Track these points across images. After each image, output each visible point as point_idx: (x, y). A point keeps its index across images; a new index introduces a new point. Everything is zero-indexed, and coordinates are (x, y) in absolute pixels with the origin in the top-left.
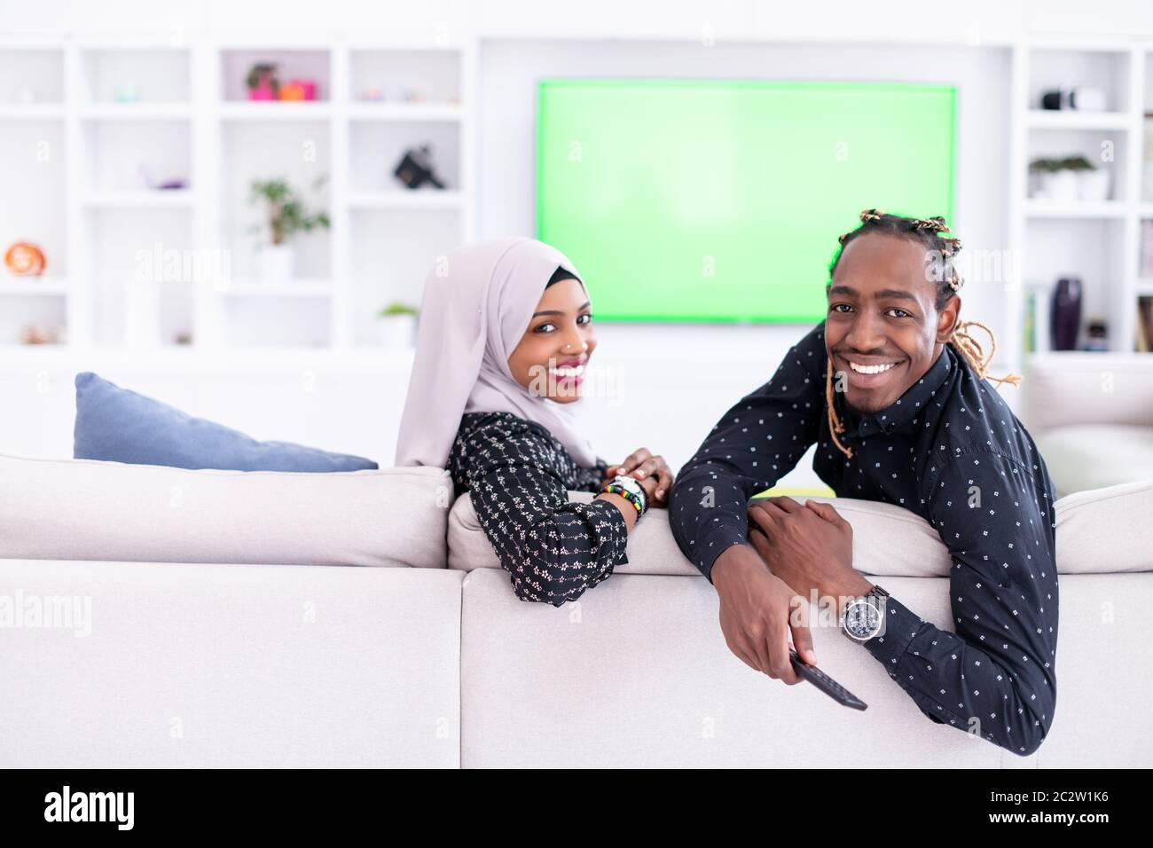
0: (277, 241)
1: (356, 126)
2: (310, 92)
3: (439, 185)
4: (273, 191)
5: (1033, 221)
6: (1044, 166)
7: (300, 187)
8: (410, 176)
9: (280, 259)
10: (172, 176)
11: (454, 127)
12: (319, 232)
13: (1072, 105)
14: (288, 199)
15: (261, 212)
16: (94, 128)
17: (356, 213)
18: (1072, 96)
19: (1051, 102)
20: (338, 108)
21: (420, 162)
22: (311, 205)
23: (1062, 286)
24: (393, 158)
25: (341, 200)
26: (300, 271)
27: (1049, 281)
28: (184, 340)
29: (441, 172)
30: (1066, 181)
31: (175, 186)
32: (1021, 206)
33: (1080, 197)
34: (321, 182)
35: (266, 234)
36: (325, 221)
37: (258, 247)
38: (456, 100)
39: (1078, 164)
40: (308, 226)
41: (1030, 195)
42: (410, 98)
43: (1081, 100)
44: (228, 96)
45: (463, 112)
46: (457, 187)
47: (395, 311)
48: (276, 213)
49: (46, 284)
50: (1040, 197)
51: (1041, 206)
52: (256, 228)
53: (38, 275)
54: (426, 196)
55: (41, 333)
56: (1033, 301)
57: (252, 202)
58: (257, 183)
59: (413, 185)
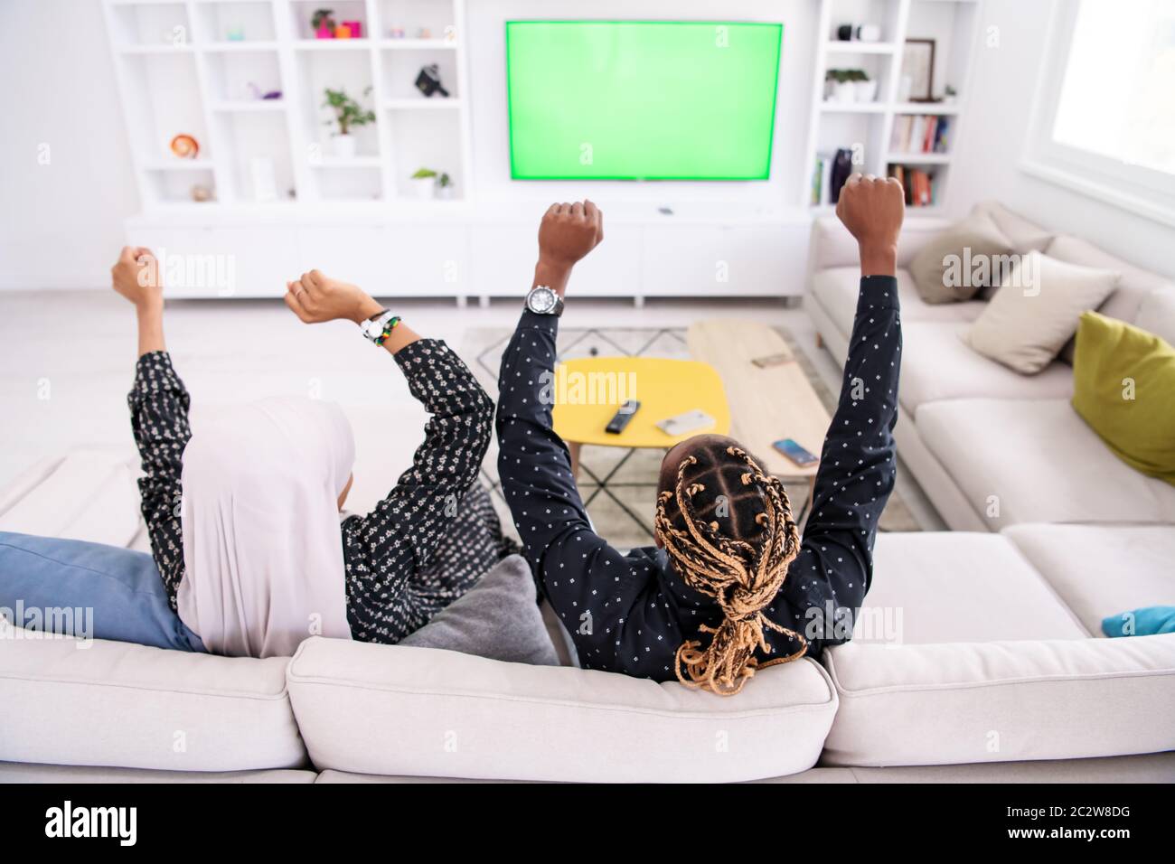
0: (344, 132)
1: (386, 54)
2: (357, 30)
3: (445, 94)
4: (336, 99)
5: (825, 114)
6: (836, 76)
7: (353, 94)
8: (424, 86)
9: (346, 142)
10: (271, 88)
11: (452, 53)
12: (370, 125)
13: (858, 37)
14: (348, 104)
15: (332, 113)
16: (215, 58)
17: (393, 113)
18: (859, 29)
19: (845, 34)
20: (375, 42)
21: (434, 77)
22: (365, 109)
23: (841, 153)
24: (414, 74)
25: (381, 103)
26: (359, 152)
27: (832, 152)
28: (292, 194)
29: (445, 85)
30: (849, 88)
31: (275, 96)
32: (818, 104)
33: (857, 99)
34: (368, 91)
35: (337, 127)
36: (372, 117)
37: (333, 135)
39: (856, 76)
40: (361, 121)
41: (825, 98)
42: (422, 35)
43: (864, 33)
44: (301, 34)
45: (457, 44)
46: (456, 96)
47: (423, 174)
48: (340, 112)
49: (200, 163)
50: (831, 99)
51: (832, 105)
52: (329, 123)
53: (194, 156)
54: (436, 101)
55: (202, 193)
56: (821, 165)
57: (324, 106)
58: (328, 93)
59: (428, 93)
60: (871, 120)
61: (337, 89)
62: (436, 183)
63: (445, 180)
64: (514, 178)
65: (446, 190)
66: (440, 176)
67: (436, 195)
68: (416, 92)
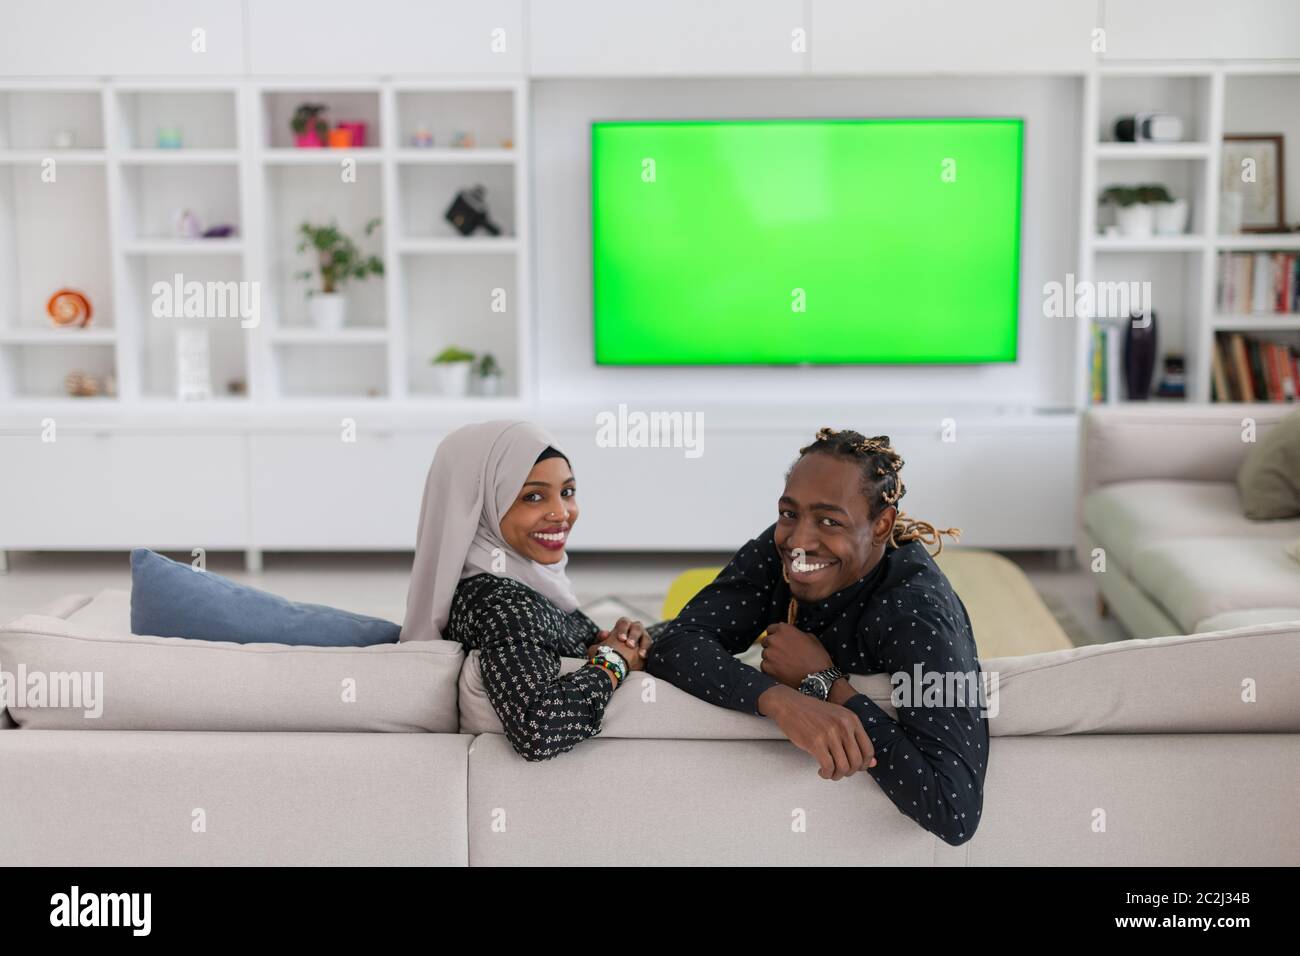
0: (329, 289)
1: (405, 170)
2: (360, 135)
3: (494, 231)
4: (323, 238)
5: (1101, 255)
6: (1119, 197)
7: (349, 227)
8: (460, 220)
9: (331, 307)
10: (218, 222)
11: (508, 169)
12: (372, 278)
13: (1147, 135)
14: (340, 245)
15: (311, 259)
16: (135, 174)
17: (409, 260)
18: (1147, 124)
19: (1125, 131)
20: (389, 153)
21: (476, 206)
22: (364, 249)
23: (1135, 320)
24: (446, 200)
25: (394, 245)
26: (352, 320)
27: (1123, 319)
28: (237, 388)
29: (495, 218)
30: (1140, 214)
31: (222, 232)
32: (1091, 242)
33: (1156, 231)
34: (373, 226)
35: (317, 281)
36: (378, 267)
37: (310, 294)
38: (508, 144)
39: (1153, 195)
40: (360, 273)
41: (1101, 231)
42: (461, 142)
43: (1157, 129)
44: (274, 142)
45: (518, 156)
46: (512, 234)
47: (451, 357)
48: (327, 259)
49: (93, 335)
50: (1112, 233)
51: (1113, 241)
52: (307, 275)
53: (83, 325)
54: (480, 243)
55: (89, 384)
56: (1104, 337)
57: (302, 248)
58: (306, 229)
59: (466, 230)
60: (1187, 260)
61: (320, 221)
62: (473, 372)
63: (487, 367)
64: (598, 363)
65: (490, 383)
66: (479, 360)
67: (473, 391)
68: (448, 229)
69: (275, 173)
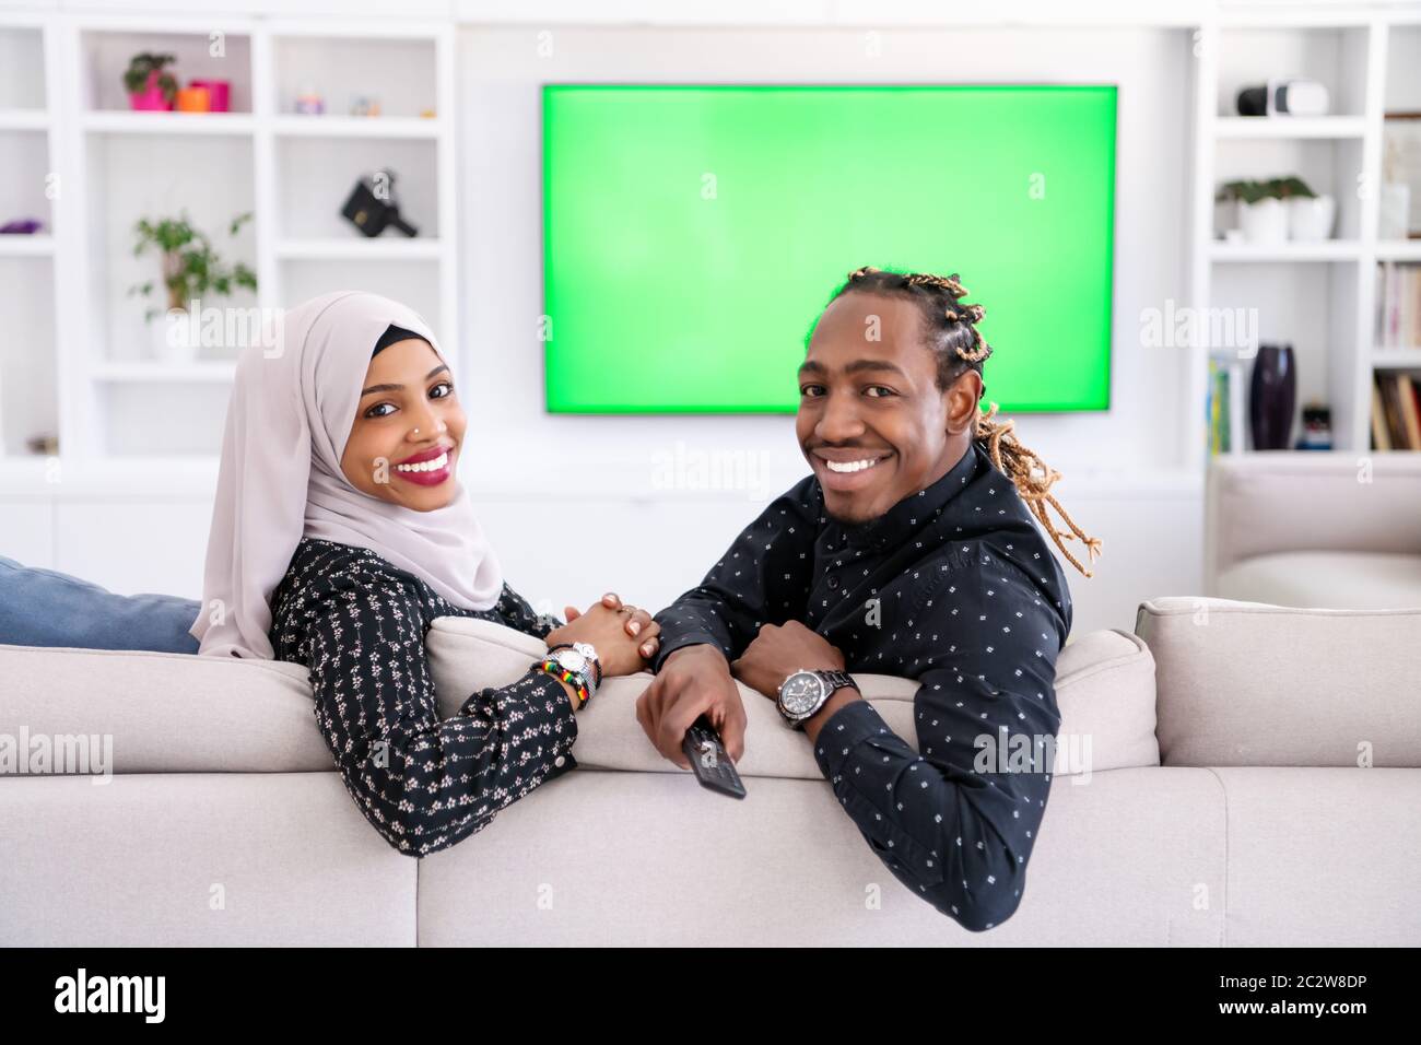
0: (178, 305)
1: (285, 143)
2: (221, 98)
3: (410, 232)
4: (170, 236)
5: (1219, 267)
6: (1242, 194)
7: (208, 225)
8: (361, 217)
10: (20, 211)
11: (429, 145)
12: (239, 292)
13: (1282, 107)
14: (196, 245)
15: (153, 266)
17: (289, 266)
18: (1282, 93)
19: (1251, 104)
20: (262, 121)
22: (226, 255)
23: (1266, 357)
24: (343, 192)
25: (268, 250)
28: (44, 446)
29: (409, 214)
30: (1273, 212)
31: (27, 227)
32: (1205, 249)
33: (1291, 236)
34: (240, 224)
35: (161, 296)
36: (249, 280)
37: (149, 315)
38: (430, 114)
39: (1289, 188)
40: (223, 286)
42: (364, 108)
43: (1293, 100)
44: (99, 101)
45: (441, 128)
46: (435, 236)
48: (175, 267)
50: (1233, 237)
51: (1235, 248)
52: (147, 289)
54: (390, 245)
56: (1225, 378)
57: (139, 250)
58: (144, 226)
59: (372, 230)
60: (1331, 276)
64: (550, 411)
68: (345, 228)
69: (100, 142)
